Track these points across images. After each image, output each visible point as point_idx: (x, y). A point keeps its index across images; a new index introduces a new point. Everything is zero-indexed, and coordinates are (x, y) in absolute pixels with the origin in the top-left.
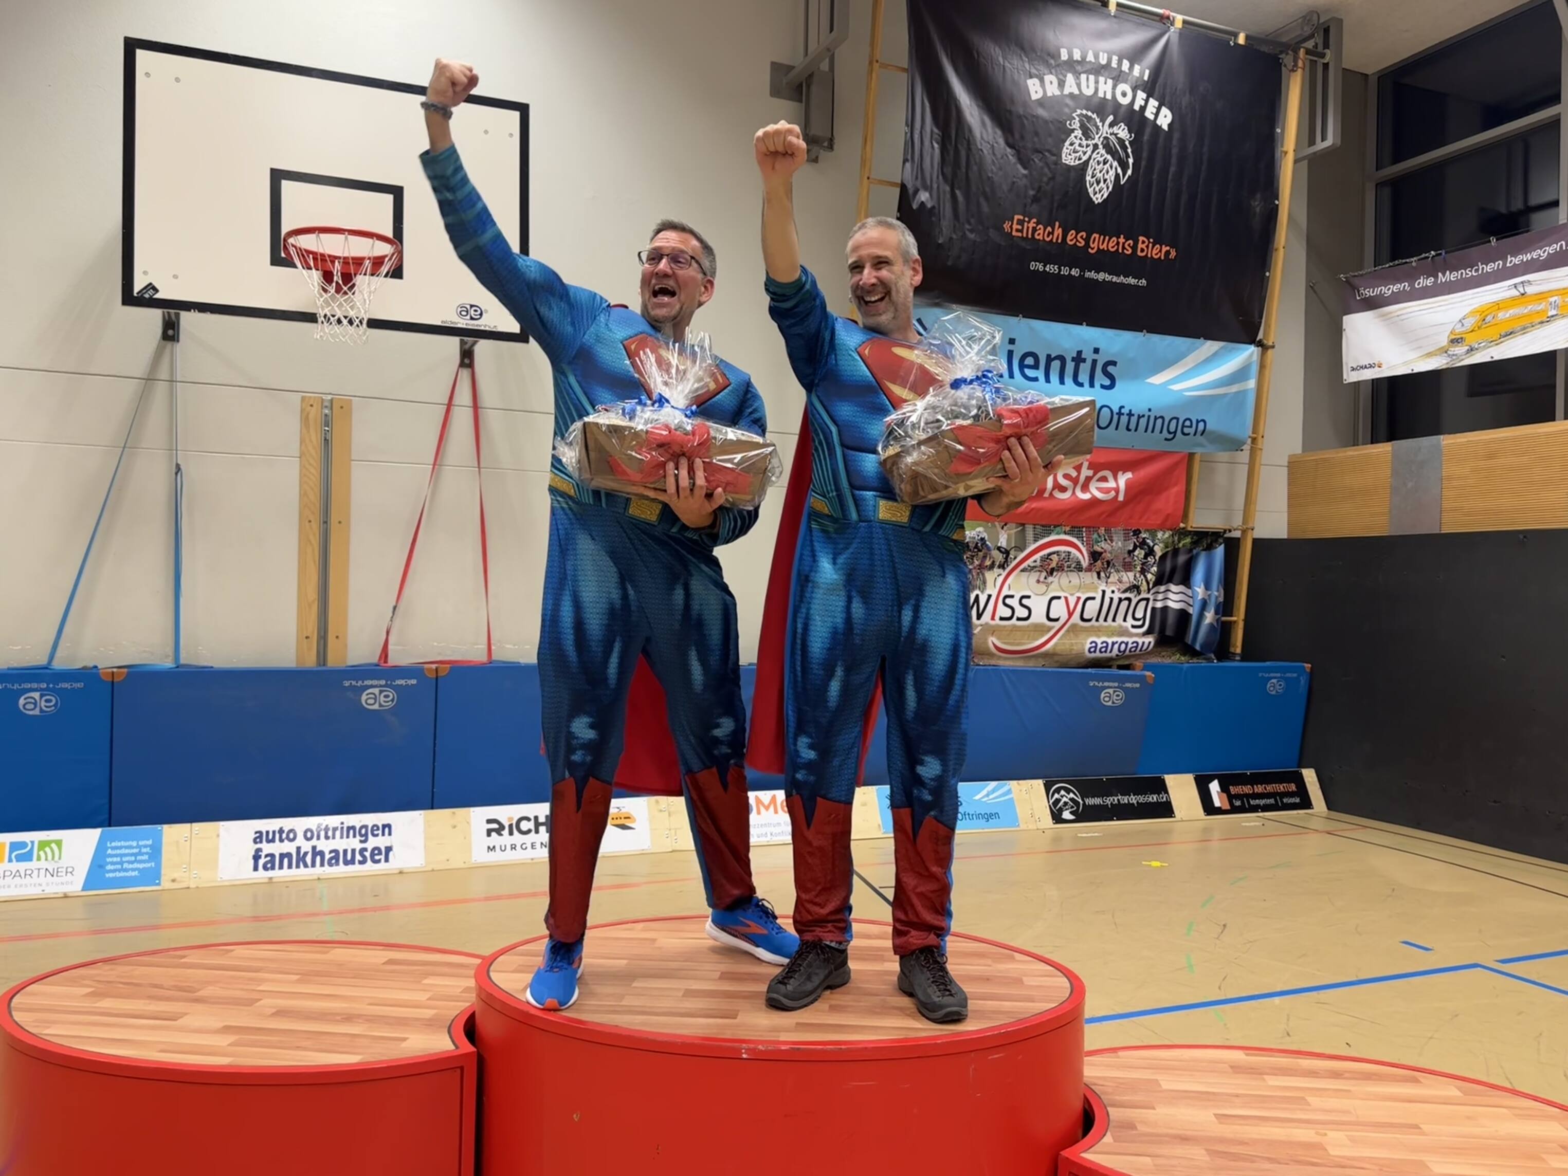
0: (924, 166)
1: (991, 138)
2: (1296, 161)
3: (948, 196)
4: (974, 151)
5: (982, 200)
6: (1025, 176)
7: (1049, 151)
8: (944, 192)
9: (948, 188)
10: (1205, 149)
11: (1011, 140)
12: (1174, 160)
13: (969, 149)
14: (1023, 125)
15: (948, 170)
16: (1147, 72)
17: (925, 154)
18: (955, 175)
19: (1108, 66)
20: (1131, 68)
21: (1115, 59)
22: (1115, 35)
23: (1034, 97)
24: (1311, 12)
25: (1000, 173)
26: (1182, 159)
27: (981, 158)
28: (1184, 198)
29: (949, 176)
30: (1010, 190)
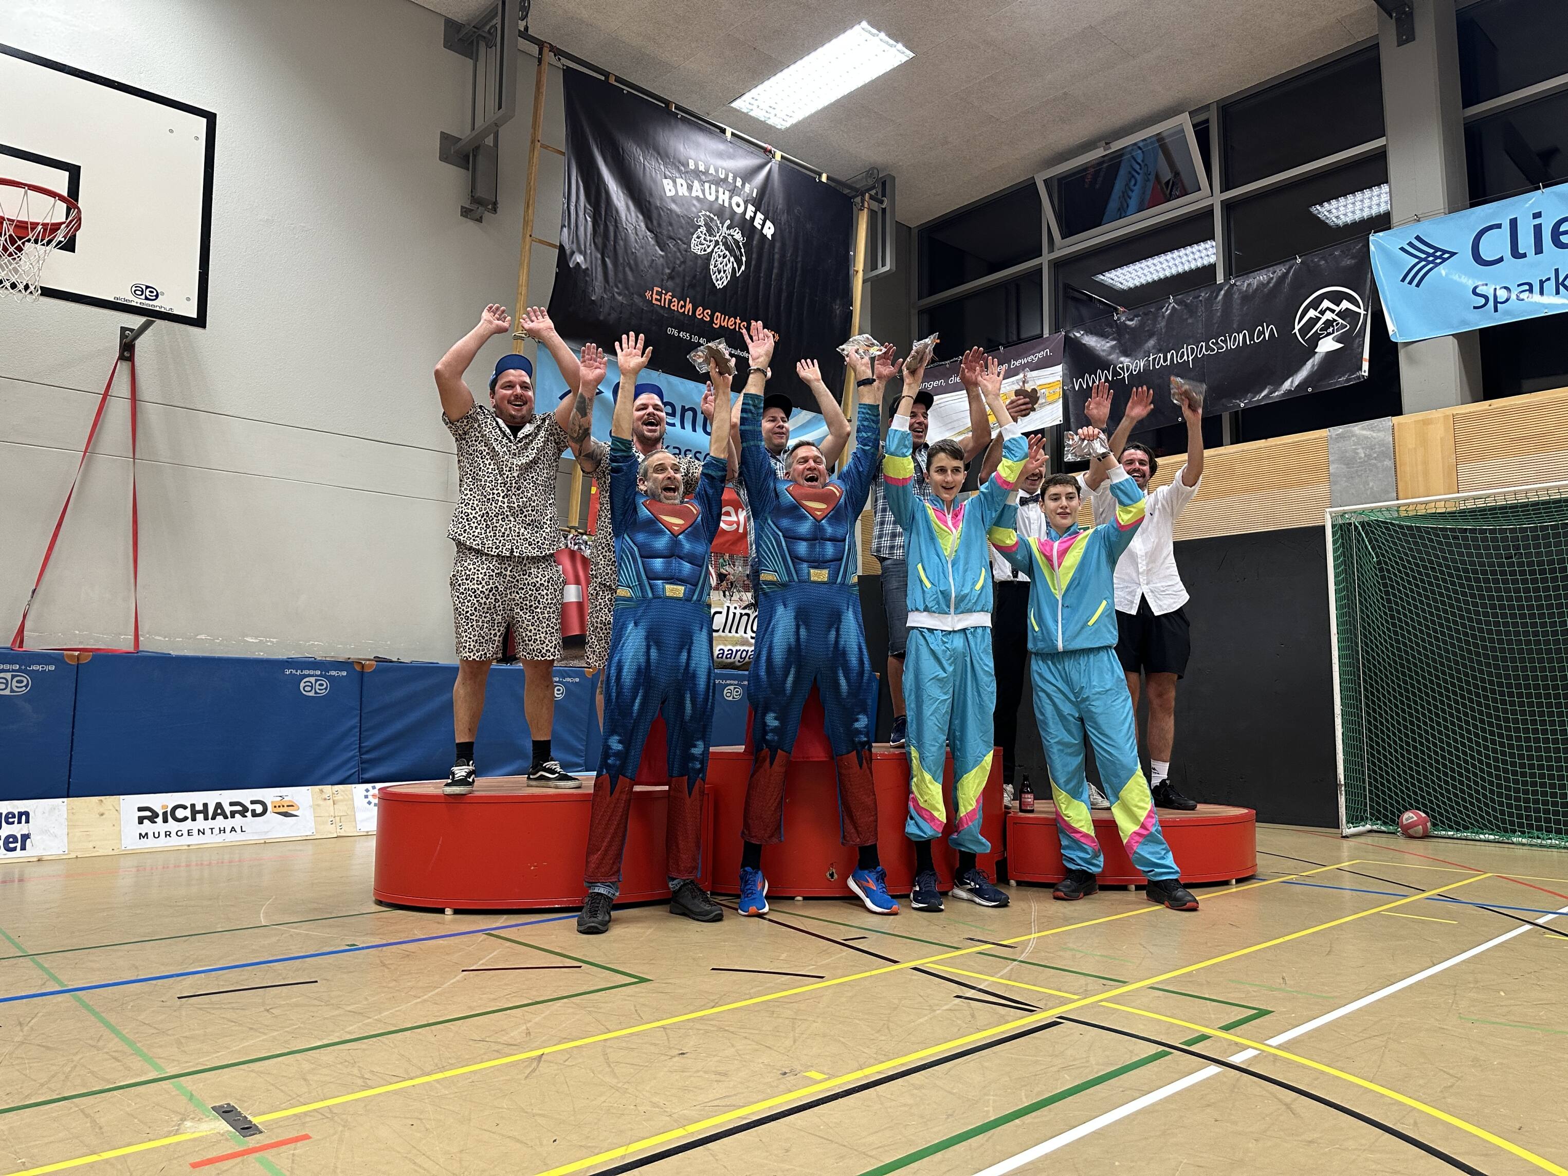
0: (579, 233)
1: (634, 220)
2: (864, 282)
3: (599, 262)
4: (621, 229)
5: (627, 269)
6: (662, 256)
7: (680, 239)
8: (596, 258)
9: (599, 256)
10: (799, 259)
11: (650, 226)
12: (776, 264)
13: (616, 227)
14: (660, 215)
15: (599, 241)
16: (755, 191)
17: (580, 224)
18: (605, 246)
19: (725, 180)
20: (743, 185)
21: (731, 176)
22: (731, 157)
23: (669, 194)
24: (873, 169)
25: (642, 251)
26: (782, 264)
27: (627, 235)
28: (784, 295)
29: (600, 246)
30: (651, 266)
